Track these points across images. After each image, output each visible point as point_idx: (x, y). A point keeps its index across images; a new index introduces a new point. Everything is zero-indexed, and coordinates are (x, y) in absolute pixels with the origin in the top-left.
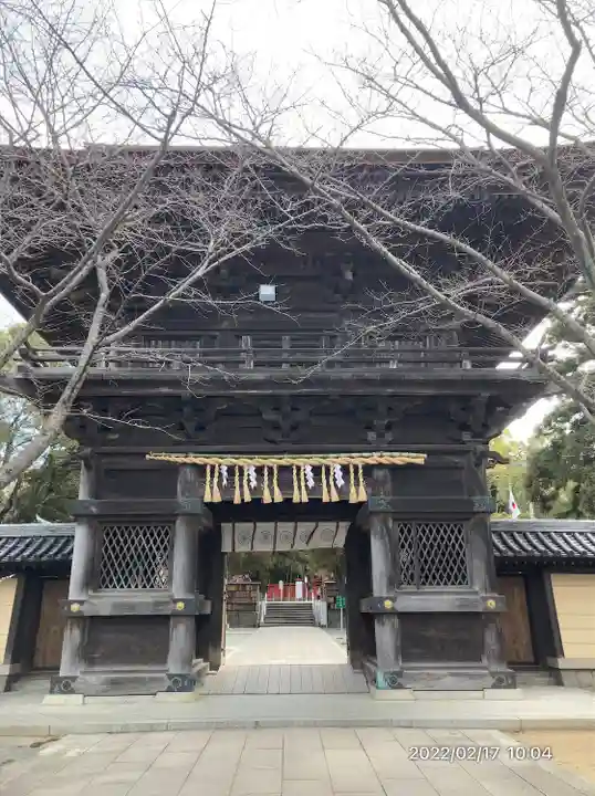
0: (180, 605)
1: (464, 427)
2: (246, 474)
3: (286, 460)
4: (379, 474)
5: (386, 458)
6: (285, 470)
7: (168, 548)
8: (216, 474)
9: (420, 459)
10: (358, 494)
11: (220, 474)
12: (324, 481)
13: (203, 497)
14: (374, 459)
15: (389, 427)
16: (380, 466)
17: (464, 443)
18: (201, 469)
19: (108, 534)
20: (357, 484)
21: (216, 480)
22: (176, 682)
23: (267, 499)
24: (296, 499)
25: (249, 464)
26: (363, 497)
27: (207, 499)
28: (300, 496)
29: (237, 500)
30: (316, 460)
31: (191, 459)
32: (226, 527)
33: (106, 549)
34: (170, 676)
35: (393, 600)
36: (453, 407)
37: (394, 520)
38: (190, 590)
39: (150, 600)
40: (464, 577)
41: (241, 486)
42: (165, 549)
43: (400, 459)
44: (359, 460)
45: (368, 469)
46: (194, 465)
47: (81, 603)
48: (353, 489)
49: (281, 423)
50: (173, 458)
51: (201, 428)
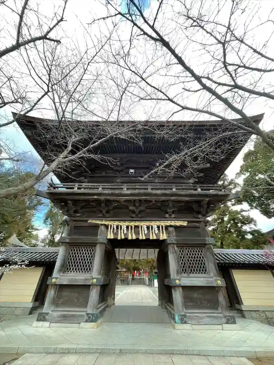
0: (95, 280)
1: (199, 213)
2: (122, 228)
3: (137, 223)
4: (171, 229)
5: (173, 223)
6: (137, 227)
7: (93, 257)
8: (112, 228)
9: (185, 224)
10: (163, 236)
11: (114, 229)
12: (151, 231)
13: (107, 237)
14: (168, 223)
15: (173, 212)
16: (171, 226)
17: (199, 218)
18: (107, 227)
19: (72, 250)
20: (163, 233)
21: (112, 230)
22: (89, 317)
23: (130, 238)
24: (141, 238)
25: (124, 225)
26: (165, 237)
27: (109, 237)
28: (142, 237)
29: (119, 238)
30: (148, 223)
31: (104, 222)
32: (117, 250)
33: (70, 256)
34: (88, 314)
35: (179, 280)
36: (195, 206)
37: (177, 247)
38: (99, 274)
39: (83, 278)
40: (206, 270)
41: (121, 233)
42: (92, 256)
43: (178, 223)
44: (163, 223)
45: (167, 227)
46: (105, 225)
47: (56, 278)
48: (161, 234)
49: (136, 210)
50: (97, 222)
51: (108, 212)
